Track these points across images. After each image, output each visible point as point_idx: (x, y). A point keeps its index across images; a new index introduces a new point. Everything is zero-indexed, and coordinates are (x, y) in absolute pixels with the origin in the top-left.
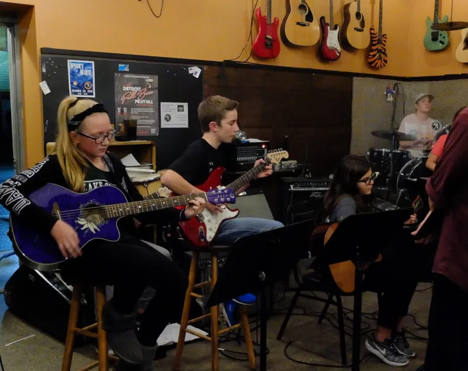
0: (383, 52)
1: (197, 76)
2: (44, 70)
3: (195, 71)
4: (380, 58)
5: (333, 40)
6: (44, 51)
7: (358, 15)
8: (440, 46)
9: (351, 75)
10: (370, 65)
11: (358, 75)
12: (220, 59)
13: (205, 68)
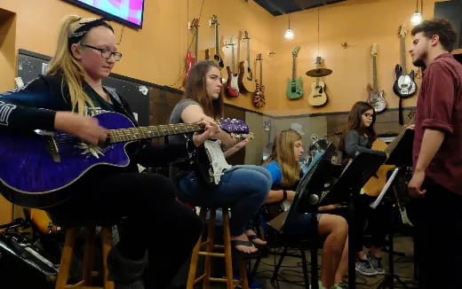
0: (262, 97)
1: (145, 94)
2: (21, 68)
3: (144, 90)
4: (261, 100)
5: (234, 83)
6: (21, 52)
7: (249, 70)
8: (298, 96)
9: (245, 110)
10: (255, 105)
11: (248, 110)
12: (162, 84)
13: (151, 88)
